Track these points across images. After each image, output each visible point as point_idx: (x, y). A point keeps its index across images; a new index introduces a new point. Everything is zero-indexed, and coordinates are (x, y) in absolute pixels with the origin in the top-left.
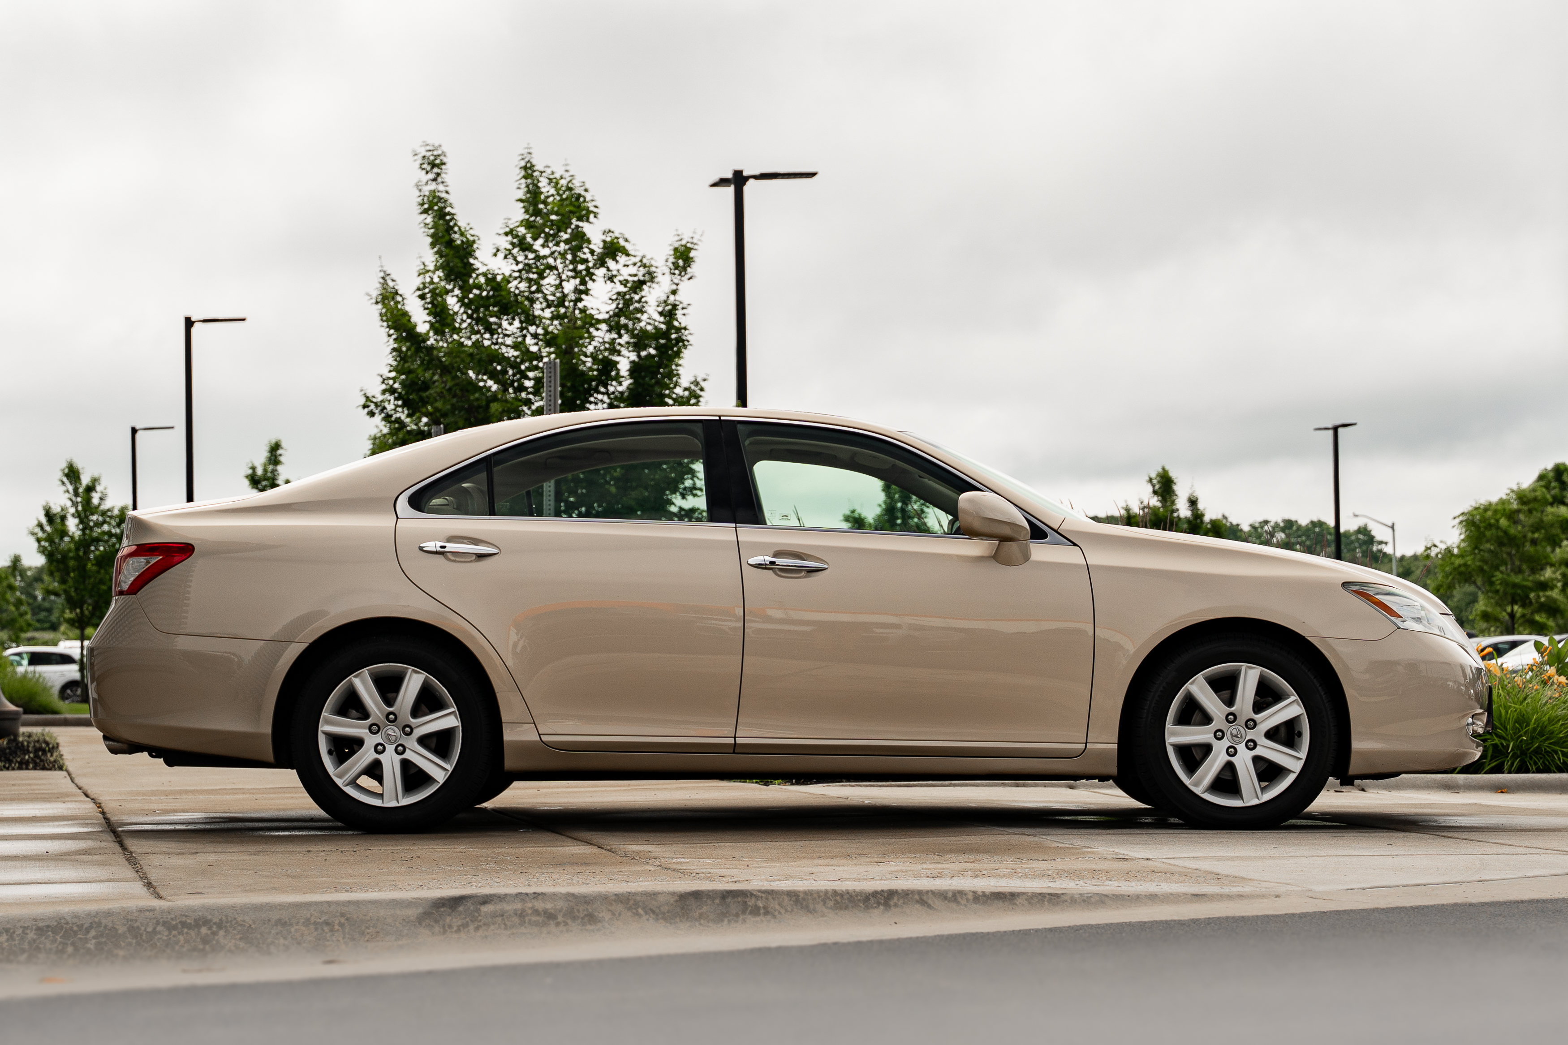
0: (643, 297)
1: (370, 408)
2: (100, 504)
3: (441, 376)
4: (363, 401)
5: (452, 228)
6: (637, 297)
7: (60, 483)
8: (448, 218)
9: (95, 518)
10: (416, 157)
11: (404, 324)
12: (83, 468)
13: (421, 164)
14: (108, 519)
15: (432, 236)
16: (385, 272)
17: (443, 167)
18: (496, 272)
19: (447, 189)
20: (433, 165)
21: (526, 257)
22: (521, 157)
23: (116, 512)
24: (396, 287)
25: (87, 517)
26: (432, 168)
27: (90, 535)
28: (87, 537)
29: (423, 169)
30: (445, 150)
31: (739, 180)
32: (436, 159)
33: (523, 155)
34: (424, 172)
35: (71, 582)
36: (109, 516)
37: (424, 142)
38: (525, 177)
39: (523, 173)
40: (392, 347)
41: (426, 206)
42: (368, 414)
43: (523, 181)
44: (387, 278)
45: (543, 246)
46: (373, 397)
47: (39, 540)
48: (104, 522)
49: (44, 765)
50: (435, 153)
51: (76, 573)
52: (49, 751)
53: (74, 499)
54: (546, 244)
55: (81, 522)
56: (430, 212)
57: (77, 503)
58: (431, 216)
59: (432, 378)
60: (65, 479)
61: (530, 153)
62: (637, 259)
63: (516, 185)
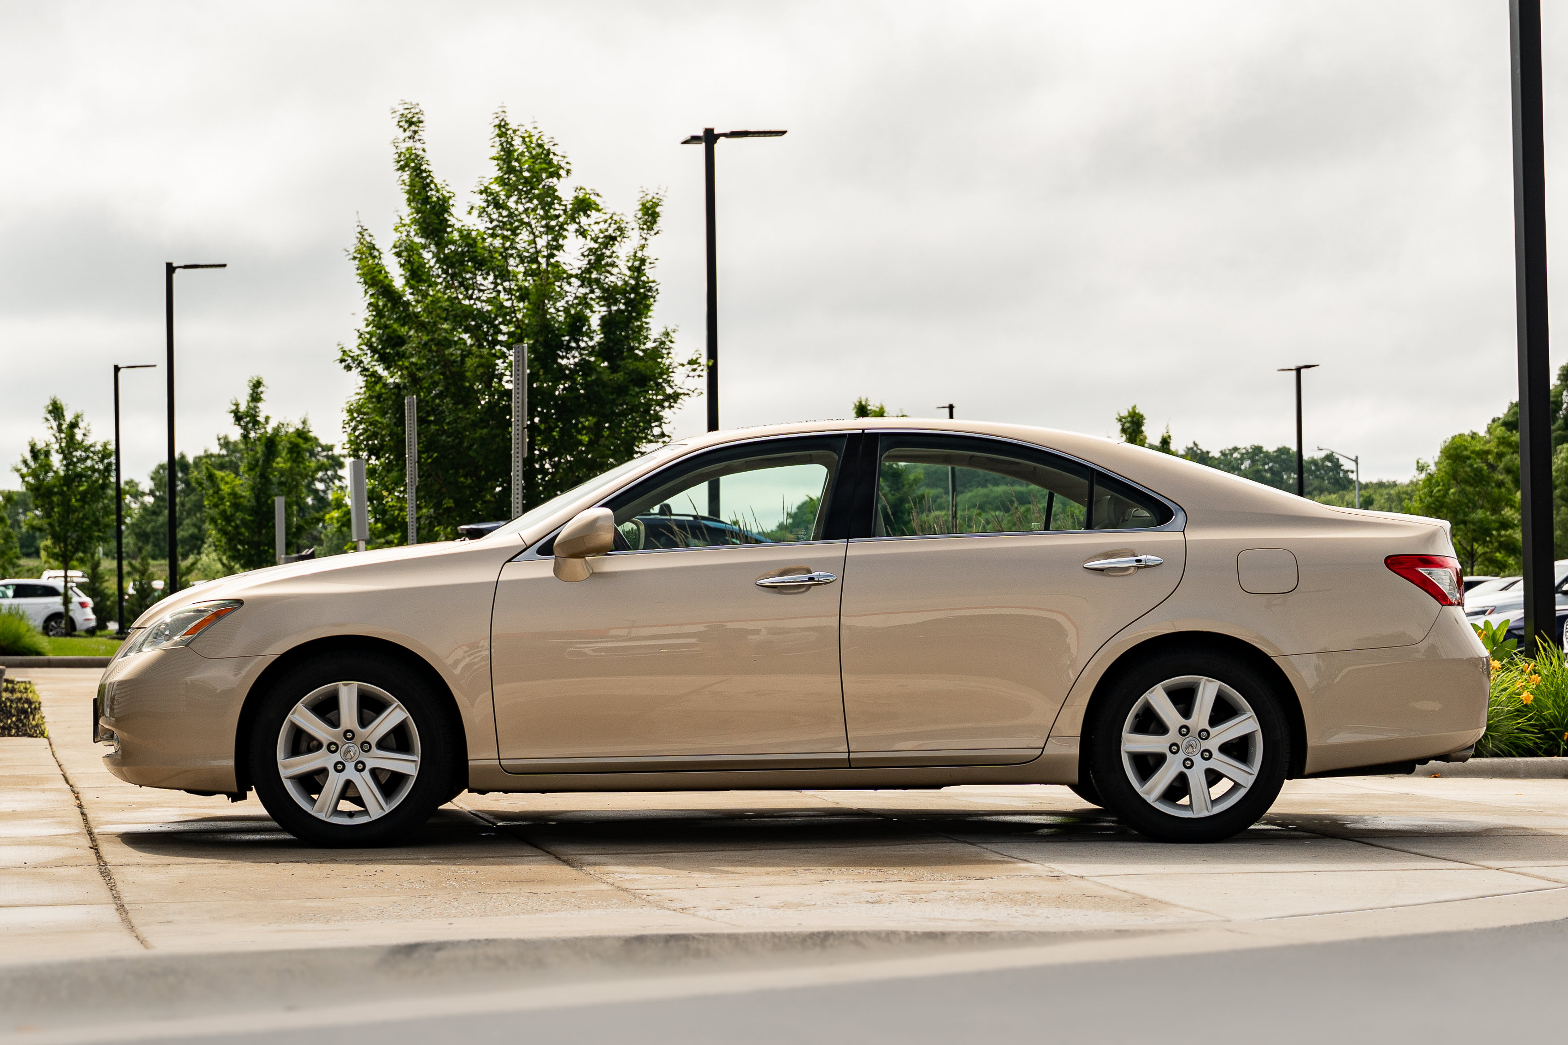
0: (613, 252)
1: (347, 362)
2: (83, 441)
3: (416, 331)
4: (339, 355)
5: (428, 185)
6: (608, 253)
7: (44, 420)
8: (424, 175)
9: (78, 453)
10: (394, 115)
11: (381, 281)
12: (66, 405)
13: (399, 122)
14: (91, 455)
15: (409, 192)
16: (362, 227)
17: (421, 125)
18: (471, 228)
19: (424, 146)
20: (411, 123)
21: (500, 215)
22: (495, 116)
23: (99, 447)
24: (373, 242)
25: (71, 453)
26: (410, 125)
27: (74, 470)
28: (70, 472)
29: (401, 127)
30: (422, 109)
31: (710, 138)
32: (413, 117)
33: (497, 113)
34: (402, 129)
35: (55, 516)
36: (92, 452)
37: (402, 100)
38: (500, 136)
39: (497, 131)
40: (369, 302)
41: (402, 163)
42: (345, 368)
43: (497, 139)
44: (365, 233)
45: (517, 202)
46: (350, 351)
47: (23, 476)
48: (88, 457)
49: (26, 730)
50: (413, 111)
51: (60, 508)
52: (32, 713)
53: (57, 435)
54: (520, 201)
55: (65, 458)
56: (407, 169)
57: (61, 439)
58: (408, 173)
59: (408, 333)
60: (49, 416)
61: (504, 112)
62: (608, 216)
63: (490, 143)
